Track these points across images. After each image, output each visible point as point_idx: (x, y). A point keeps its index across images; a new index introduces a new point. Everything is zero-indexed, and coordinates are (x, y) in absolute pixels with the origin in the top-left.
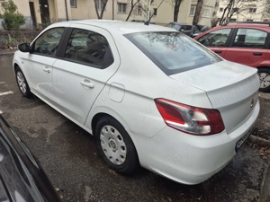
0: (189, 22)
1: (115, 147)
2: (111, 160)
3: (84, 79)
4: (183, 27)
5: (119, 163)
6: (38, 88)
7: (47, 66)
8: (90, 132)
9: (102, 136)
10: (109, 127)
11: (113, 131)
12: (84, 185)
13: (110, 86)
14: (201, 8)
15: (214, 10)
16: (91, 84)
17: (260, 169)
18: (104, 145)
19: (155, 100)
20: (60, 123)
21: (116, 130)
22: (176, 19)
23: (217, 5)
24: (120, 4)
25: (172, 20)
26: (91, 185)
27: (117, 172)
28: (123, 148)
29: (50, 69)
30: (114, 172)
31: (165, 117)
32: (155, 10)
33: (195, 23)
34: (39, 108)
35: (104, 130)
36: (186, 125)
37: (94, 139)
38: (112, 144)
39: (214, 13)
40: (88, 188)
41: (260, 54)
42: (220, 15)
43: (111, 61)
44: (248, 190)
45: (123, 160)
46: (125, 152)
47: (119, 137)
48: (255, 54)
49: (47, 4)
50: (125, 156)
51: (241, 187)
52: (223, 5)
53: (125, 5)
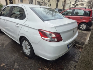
0: (62, 8)
1: (27, 49)
2: (26, 53)
3: (16, 24)
4: (59, 10)
5: (28, 54)
6: (4, 30)
7: (5, 20)
8: (19, 43)
9: (23, 45)
10: (25, 41)
11: (26, 43)
12: (15, 62)
13: (24, 26)
14: (65, 4)
15: (70, 5)
16: (18, 26)
17: (79, 56)
18: (24, 48)
19: (38, 30)
20: (10, 41)
21: (27, 42)
22: (57, 7)
23: (71, 3)
24: (38, 2)
25: (56, 8)
26: (17, 63)
27: (28, 58)
28: (29, 48)
29: (6, 21)
30: (27, 58)
31: (42, 36)
32: (50, 4)
33: (63, 9)
34: (3, 36)
35: (23, 42)
36: (48, 39)
37: (21, 46)
38: (26, 47)
39: (70, 6)
40: (16, 64)
41: (82, 18)
42: (72, 6)
43: (25, 17)
44: (74, 63)
45: (30, 53)
46: (30, 50)
47: (28, 44)
48: (80, 18)
49: (12, 1)
50: (30, 51)
51: (72, 62)
52: (73, 3)
53: (40, 2)
